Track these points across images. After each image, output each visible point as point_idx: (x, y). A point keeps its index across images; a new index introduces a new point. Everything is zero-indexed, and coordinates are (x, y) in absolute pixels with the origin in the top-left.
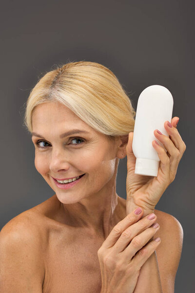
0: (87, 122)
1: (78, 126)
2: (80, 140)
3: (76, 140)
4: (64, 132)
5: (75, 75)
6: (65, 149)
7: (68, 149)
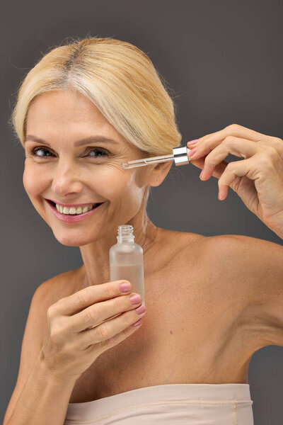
0: (116, 127)
1: (104, 132)
2: (100, 152)
3: (95, 152)
4: (81, 138)
5: (102, 56)
6: (76, 163)
7: (82, 163)
